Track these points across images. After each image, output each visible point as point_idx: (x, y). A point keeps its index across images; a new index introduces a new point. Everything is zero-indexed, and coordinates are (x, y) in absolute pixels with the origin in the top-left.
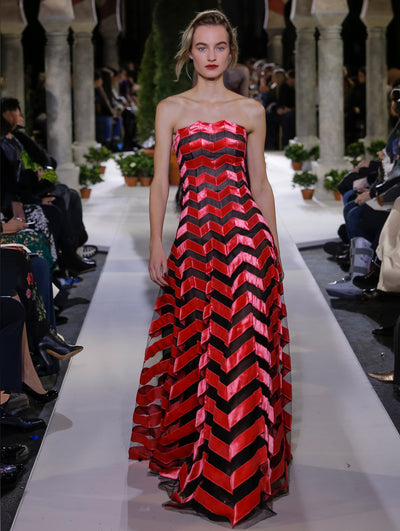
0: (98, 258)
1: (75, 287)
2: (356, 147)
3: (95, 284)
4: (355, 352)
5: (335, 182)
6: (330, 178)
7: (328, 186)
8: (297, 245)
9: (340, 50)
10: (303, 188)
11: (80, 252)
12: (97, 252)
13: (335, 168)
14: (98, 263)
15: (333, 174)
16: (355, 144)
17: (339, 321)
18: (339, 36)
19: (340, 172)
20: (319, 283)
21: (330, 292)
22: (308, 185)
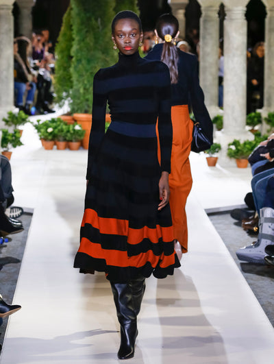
0: (23, 218)
1: (6, 246)
2: (254, 117)
3: (23, 244)
4: (267, 313)
5: (238, 151)
6: (233, 148)
7: (232, 155)
8: (206, 210)
9: (244, 30)
10: (208, 156)
11: (8, 212)
12: (23, 213)
13: (237, 139)
14: (24, 223)
15: (235, 143)
16: (253, 114)
17: (249, 284)
18: (244, 17)
19: (242, 142)
20: (228, 247)
21: (240, 257)
22: (213, 153)
